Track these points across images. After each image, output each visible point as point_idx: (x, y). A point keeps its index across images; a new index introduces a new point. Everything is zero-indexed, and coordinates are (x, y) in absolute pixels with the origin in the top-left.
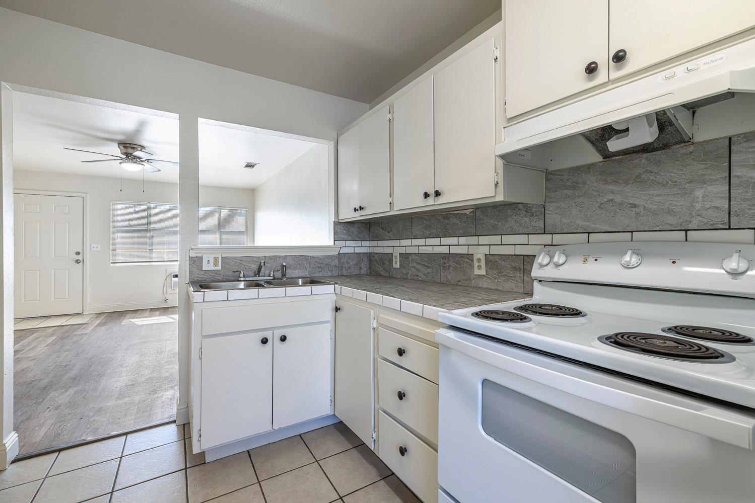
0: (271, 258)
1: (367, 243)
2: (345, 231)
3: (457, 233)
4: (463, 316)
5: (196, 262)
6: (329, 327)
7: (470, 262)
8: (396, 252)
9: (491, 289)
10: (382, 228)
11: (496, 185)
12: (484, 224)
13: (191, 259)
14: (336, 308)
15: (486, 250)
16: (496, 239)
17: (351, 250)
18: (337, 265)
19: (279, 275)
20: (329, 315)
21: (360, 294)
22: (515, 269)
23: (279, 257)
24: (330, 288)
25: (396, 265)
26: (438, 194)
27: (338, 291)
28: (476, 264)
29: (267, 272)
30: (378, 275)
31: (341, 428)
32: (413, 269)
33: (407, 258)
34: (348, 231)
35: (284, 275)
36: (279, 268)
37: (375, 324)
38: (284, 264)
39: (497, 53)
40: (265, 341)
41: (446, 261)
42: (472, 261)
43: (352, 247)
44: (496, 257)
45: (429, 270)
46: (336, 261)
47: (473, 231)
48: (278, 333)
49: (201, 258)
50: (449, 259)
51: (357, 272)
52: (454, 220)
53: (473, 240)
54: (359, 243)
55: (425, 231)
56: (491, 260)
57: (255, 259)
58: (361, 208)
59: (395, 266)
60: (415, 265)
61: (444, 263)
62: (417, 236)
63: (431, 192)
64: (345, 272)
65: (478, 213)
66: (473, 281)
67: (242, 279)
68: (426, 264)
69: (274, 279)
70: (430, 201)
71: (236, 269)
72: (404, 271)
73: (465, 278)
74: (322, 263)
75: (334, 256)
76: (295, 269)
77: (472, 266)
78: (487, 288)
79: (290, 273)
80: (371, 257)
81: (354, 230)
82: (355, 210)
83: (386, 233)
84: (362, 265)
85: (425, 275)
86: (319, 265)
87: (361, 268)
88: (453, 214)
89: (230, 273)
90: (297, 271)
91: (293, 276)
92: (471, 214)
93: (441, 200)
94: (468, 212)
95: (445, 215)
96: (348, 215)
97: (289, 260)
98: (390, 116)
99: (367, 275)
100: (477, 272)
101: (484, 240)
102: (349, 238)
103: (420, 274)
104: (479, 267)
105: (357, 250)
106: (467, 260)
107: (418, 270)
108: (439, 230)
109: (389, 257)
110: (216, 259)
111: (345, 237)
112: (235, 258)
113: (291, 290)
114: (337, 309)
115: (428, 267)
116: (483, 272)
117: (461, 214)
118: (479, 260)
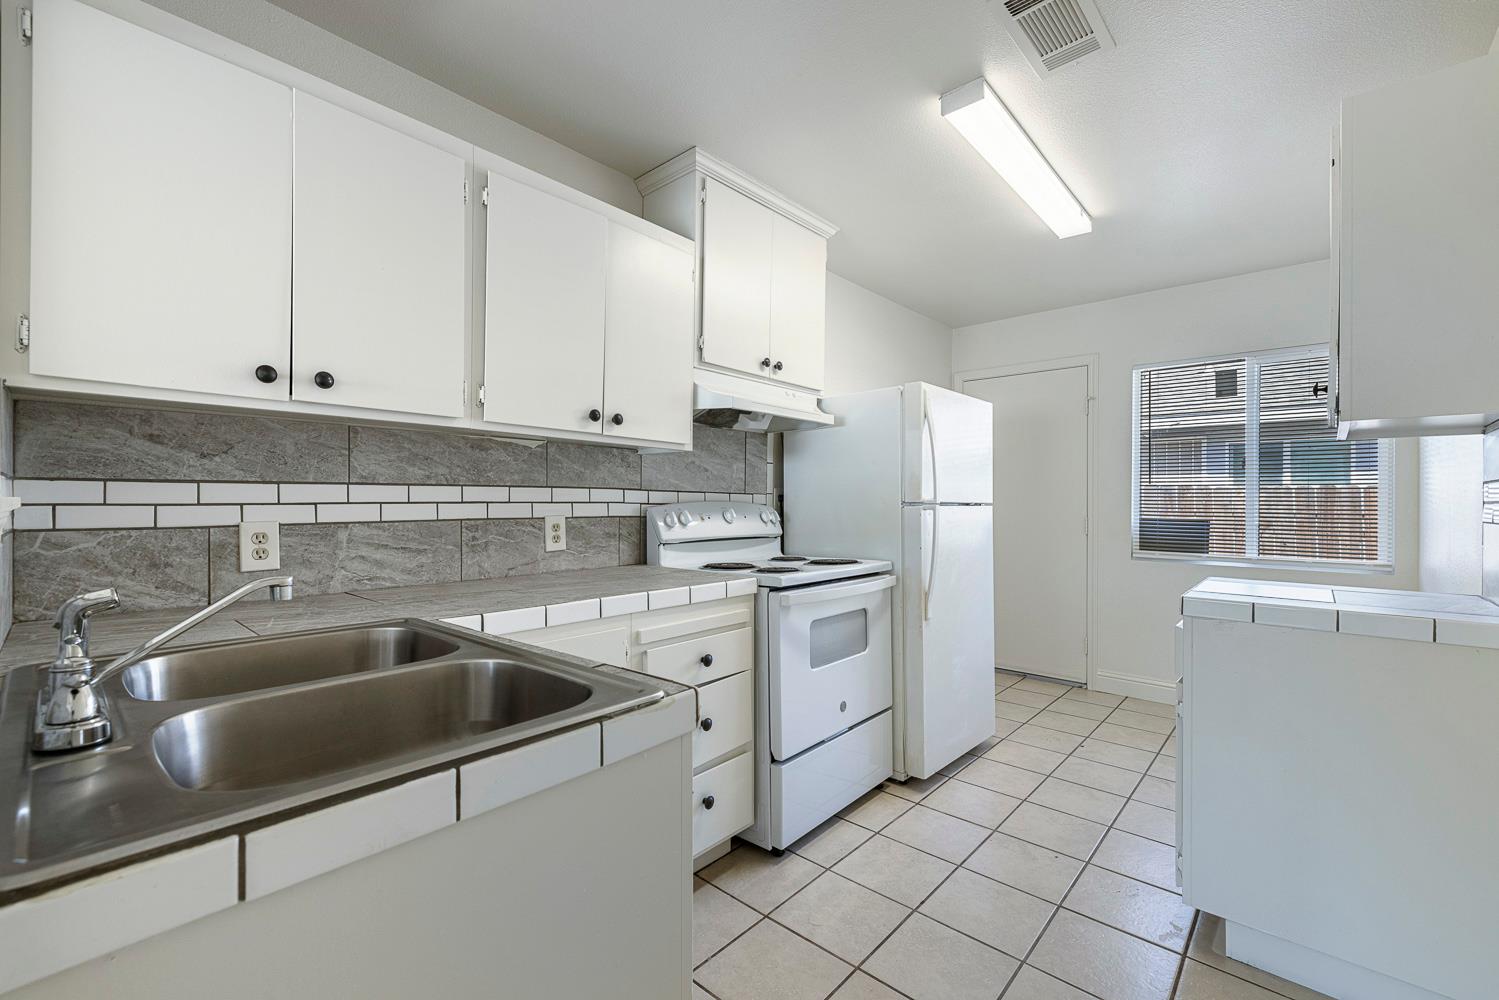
3: (508, 479)
7: (537, 531)
8: (260, 521)
9: (574, 570)
12: (562, 468)
15: (566, 510)
16: (581, 494)
22: (609, 535)
25: (260, 562)
26: (617, 420)
28: (550, 533)
32: (353, 564)
33: (327, 536)
41: (477, 535)
42: (542, 529)
44: (582, 520)
45: (423, 559)
47: (542, 479)
50: (487, 530)
52: (497, 455)
53: (544, 494)
55: (411, 469)
56: (575, 526)
60: (368, 551)
61: (474, 538)
62: (374, 479)
65: (552, 450)
66: (541, 564)
68: (413, 545)
72: (308, 575)
73: (525, 561)
77: (540, 538)
78: (567, 571)
85: (408, 572)
88: (497, 443)
92: (538, 449)
94: (533, 445)
95: (472, 439)
100: (551, 546)
101: (561, 494)
103: (386, 573)
104: (555, 539)
106: (531, 529)
107: (378, 563)
108: (458, 470)
109: (213, 538)
115: (419, 552)
116: (562, 545)
117: (517, 445)
118: (556, 527)
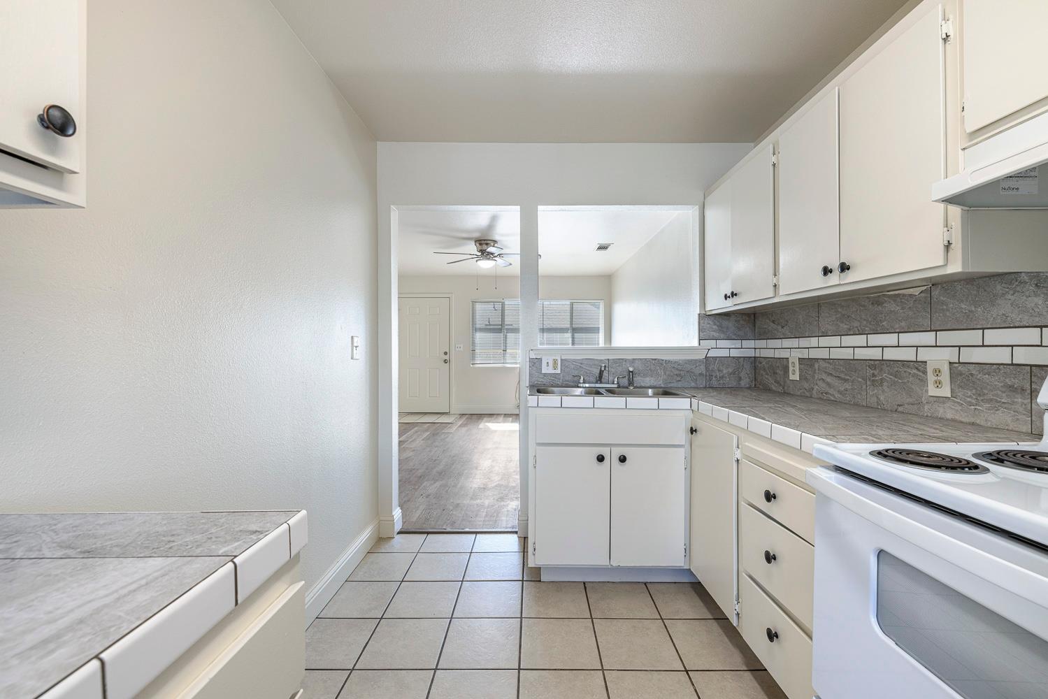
0: (616, 361)
1: (751, 343)
2: (714, 327)
3: (897, 326)
4: (857, 454)
5: (535, 363)
6: (681, 452)
7: (921, 374)
8: (794, 356)
9: (962, 422)
10: (773, 322)
11: (948, 246)
12: (948, 310)
13: (531, 360)
14: (692, 428)
15: (949, 355)
16: (974, 337)
17: (724, 353)
18: (704, 372)
19: (625, 382)
20: (682, 437)
21: (721, 412)
22: (1012, 389)
23: (626, 360)
24: (683, 403)
25: (795, 376)
26: (844, 268)
27: (695, 407)
28: (931, 378)
29: (611, 378)
30: (767, 390)
31: (698, 589)
32: (820, 383)
33: (812, 366)
34: (720, 326)
35: (631, 383)
36: (626, 374)
37: (738, 454)
38: (631, 369)
39: (949, 28)
40: (601, 459)
41: (876, 373)
42: (925, 372)
43: (725, 348)
44: (971, 367)
45: (848, 386)
46: (703, 367)
47: (927, 323)
48: (617, 452)
49: (540, 360)
50: (882, 369)
51: (734, 384)
52: (892, 306)
53: (928, 338)
54: (738, 343)
55: (841, 325)
56: (961, 374)
57: (596, 362)
58: (733, 294)
59: (792, 377)
60: (824, 376)
61: (874, 375)
62: (827, 333)
63: (834, 265)
64: (714, 383)
65: (936, 293)
66: (926, 407)
67: (581, 385)
68: (842, 376)
69: (619, 387)
70: (834, 279)
71: (576, 373)
72: (806, 385)
73: (911, 400)
74: (681, 370)
75: (700, 361)
76: (645, 376)
77: (924, 382)
78: (953, 420)
79: (638, 380)
80: (757, 364)
81: (730, 324)
82: (726, 297)
83: (779, 327)
84: (742, 375)
85: (839, 392)
86: (677, 372)
87: (740, 379)
88: (890, 296)
89: (569, 378)
90: (648, 379)
91: (643, 385)
92: (923, 295)
93: (850, 277)
94: (916, 291)
95: (873, 297)
96: (717, 304)
97: (637, 364)
98: (774, 159)
99: (749, 388)
100: (932, 391)
101: (944, 337)
102: (722, 336)
103: (831, 391)
104: (938, 384)
105: (734, 353)
106: (915, 371)
107: (828, 384)
108: (865, 322)
109: (783, 364)
110: (555, 361)
111: (716, 335)
112: (575, 361)
113: (634, 402)
114: (693, 431)
115: (846, 380)
116: (946, 391)
117: (904, 295)
118: (937, 372)
